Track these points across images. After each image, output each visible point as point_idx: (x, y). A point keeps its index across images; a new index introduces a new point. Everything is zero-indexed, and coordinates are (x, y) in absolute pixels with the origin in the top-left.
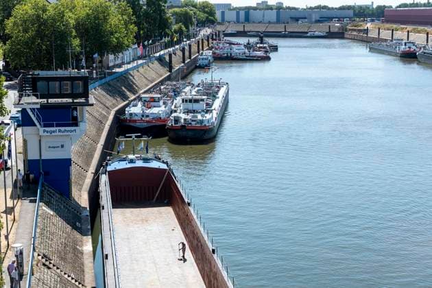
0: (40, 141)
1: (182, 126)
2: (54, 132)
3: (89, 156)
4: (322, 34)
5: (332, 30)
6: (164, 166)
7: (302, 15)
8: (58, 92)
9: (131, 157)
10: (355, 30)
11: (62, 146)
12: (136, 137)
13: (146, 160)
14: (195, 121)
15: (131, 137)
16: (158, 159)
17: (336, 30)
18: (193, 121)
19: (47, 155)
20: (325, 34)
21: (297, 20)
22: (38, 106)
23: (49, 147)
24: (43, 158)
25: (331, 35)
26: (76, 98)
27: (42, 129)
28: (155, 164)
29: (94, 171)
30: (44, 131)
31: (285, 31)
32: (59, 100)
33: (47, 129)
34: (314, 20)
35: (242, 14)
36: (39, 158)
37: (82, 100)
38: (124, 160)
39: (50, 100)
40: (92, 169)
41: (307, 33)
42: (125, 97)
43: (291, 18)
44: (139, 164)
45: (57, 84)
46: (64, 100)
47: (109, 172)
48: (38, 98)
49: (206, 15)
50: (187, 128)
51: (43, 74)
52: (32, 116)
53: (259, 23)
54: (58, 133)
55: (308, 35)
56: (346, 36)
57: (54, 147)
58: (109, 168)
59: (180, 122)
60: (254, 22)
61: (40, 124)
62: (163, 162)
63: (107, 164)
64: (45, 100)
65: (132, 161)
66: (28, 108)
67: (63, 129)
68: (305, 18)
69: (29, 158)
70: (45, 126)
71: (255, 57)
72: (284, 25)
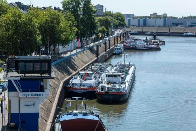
0: (19, 101)
1: (106, 92)
2: (28, 95)
3: (49, 111)
4: (193, 34)
6: (96, 119)
7: (180, 23)
8: (31, 69)
9: (75, 112)
11: (34, 105)
12: (79, 99)
13: (85, 114)
14: (114, 89)
15: (75, 99)
16: (92, 113)
18: (113, 89)
19: (24, 110)
21: (177, 25)
22: (19, 79)
23: (25, 105)
24: (21, 112)
26: (43, 73)
27: (21, 94)
28: (90, 117)
29: (51, 121)
30: (22, 95)
31: (169, 32)
32: (32, 75)
33: (24, 93)
34: (187, 25)
35: (142, 20)
36: (18, 112)
37: (47, 75)
38: (70, 114)
39: (26, 75)
40: (50, 120)
41: (183, 33)
42: (69, 73)
43: (173, 24)
44: (80, 117)
45: (31, 64)
46: (36, 75)
47: (61, 121)
48: (19, 73)
49: (119, 21)
50: (109, 93)
51: (22, 57)
52: (15, 85)
53: (153, 26)
54: (31, 96)
55: (184, 34)
57: (28, 105)
58: (61, 119)
59: (105, 90)
60: (149, 26)
61: (20, 90)
62: (96, 116)
63: (59, 117)
64: (23, 75)
65: (75, 115)
66: (12, 79)
67: (34, 93)
68: (182, 24)
70: (23, 91)
71: (151, 48)
72: (168, 28)
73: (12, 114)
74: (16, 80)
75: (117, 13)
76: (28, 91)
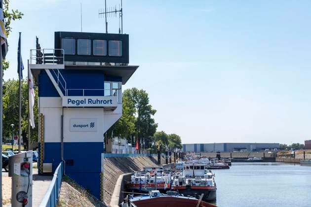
0: (62, 117)
2: (82, 102)
4: (258, 159)
5: (266, 156)
7: (243, 147)
8: (88, 53)
10: (284, 155)
11: (92, 125)
14: (199, 182)
17: (269, 156)
18: (196, 182)
20: (260, 159)
21: (239, 149)
22: (62, 67)
23: (75, 126)
24: (65, 141)
25: (265, 160)
30: (69, 101)
31: (231, 157)
33: (73, 98)
34: (252, 149)
36: (58, 140)
39: (78, 63)
41: (248, 158)
43: (235, 148)
45: (88, 42)
49: (174, 143)
53: (211, 152)
54: (87, 105)
55: (248, 160)
56: (276, 160)
57: (81, 126)
58: (133, 200)
59: (185, 183)
60: (207, 152)
61: (64, 93)
64: (71, 63)
65: (156, 195)
68: (245, 149)
69: (46, 141)
70: (71, 94)
71: (217, 166)
72: (230, 153)
73: (45, 143)
74: (56, 70)
75: (172, 135)
76: (80, 94)
